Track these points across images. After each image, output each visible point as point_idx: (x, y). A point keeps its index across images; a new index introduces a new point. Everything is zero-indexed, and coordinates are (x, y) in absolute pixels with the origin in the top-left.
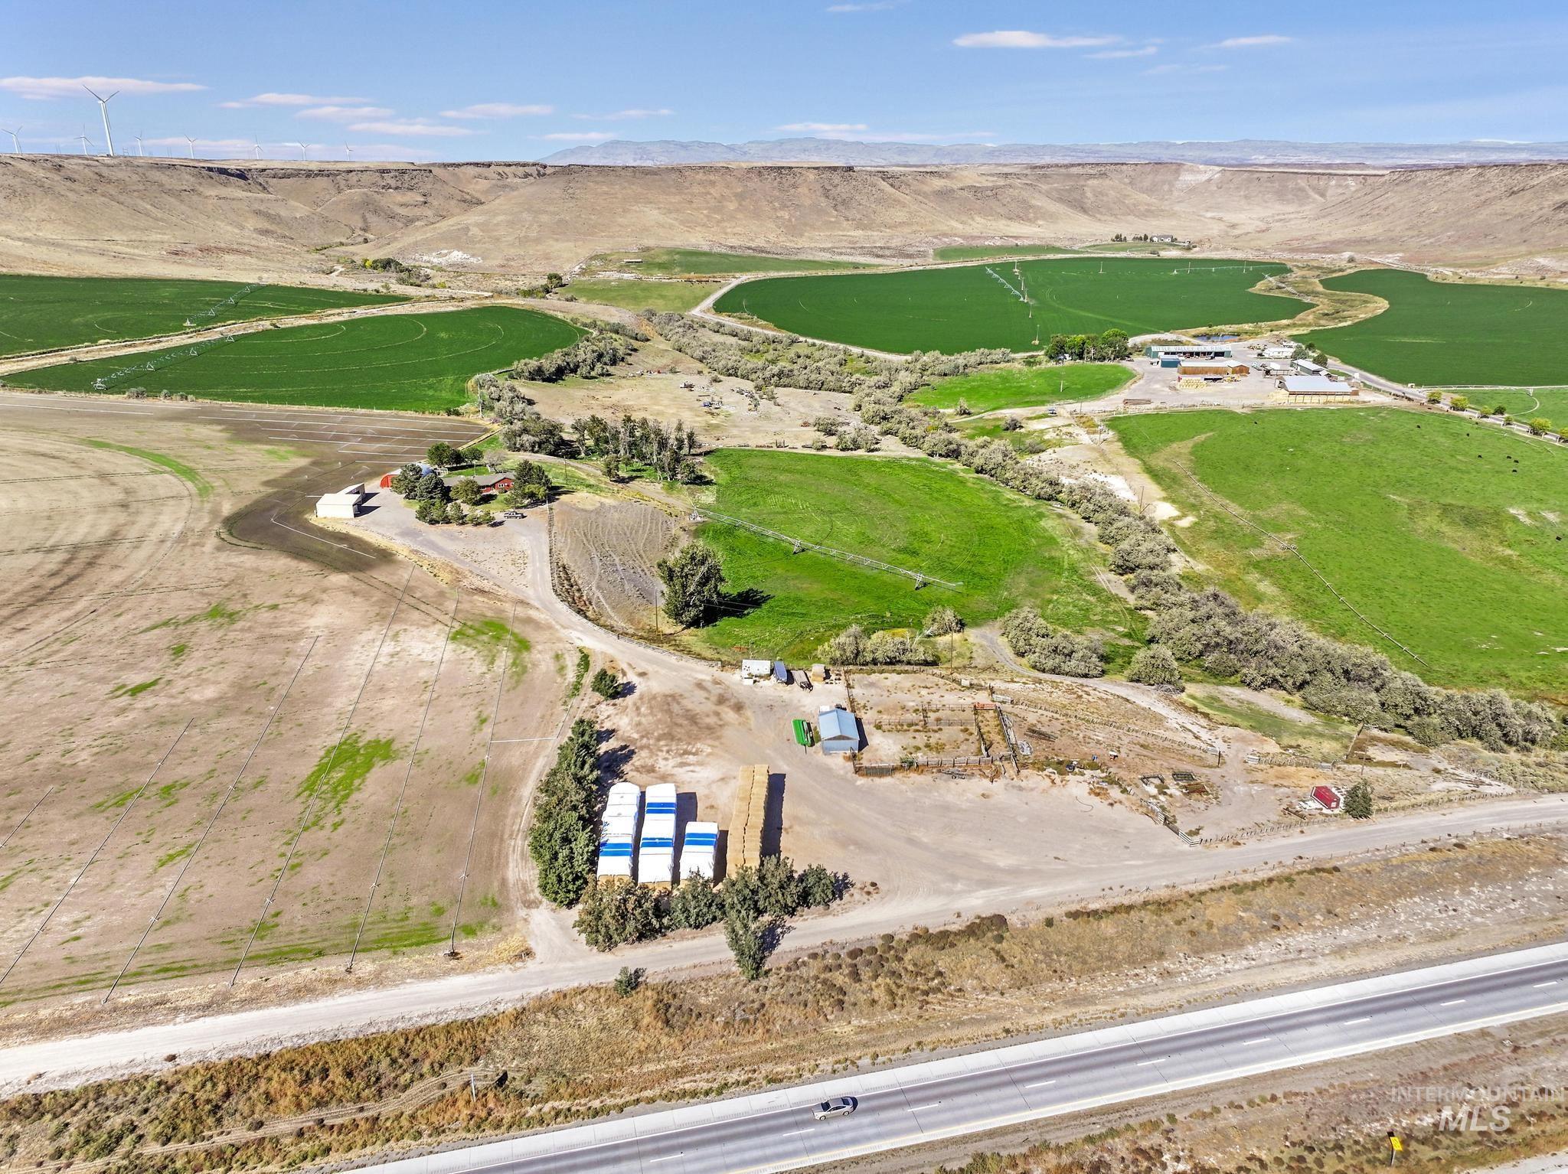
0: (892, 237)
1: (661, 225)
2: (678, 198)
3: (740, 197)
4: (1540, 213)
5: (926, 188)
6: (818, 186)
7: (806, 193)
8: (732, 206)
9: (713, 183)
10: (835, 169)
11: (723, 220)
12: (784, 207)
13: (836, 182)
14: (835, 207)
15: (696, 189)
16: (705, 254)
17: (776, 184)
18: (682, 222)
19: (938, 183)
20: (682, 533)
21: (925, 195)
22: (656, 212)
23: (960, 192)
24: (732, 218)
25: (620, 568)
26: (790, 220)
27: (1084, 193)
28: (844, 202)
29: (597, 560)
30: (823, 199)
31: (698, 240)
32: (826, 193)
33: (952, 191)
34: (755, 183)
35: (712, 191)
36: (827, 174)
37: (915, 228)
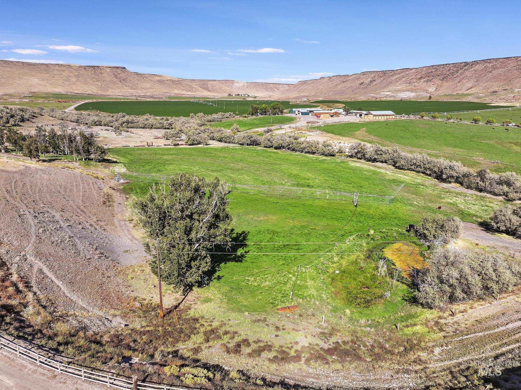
0: (146, 93)
1: (39, 84)
2: (47, 75)
3: (78, 76)
4: (356, 86)
5: (153, 79)
6: (111, 74)
7: (107, 76)
8: (74, 80)
9: (63, 71)
10: (118, 68)
11: (70, 84)
12: (98, 81)
13: (119, 72)
14: (120, 81)
15: (55, 72)
16: (65, 95)
17: (93, 72)
18: (50, 84)
19: (158, 78)
20: (113, 191)
21: (154, 82)
22: (36, 80)
23: (167, 81)
24: (74, 84)
25: (64, 225)
26: (101, 86)
27: (208, 86)
28: (124, 80)
29: (30, 218)
30: (114, 78)
31: (59, 90)
32: (116, 76)
33: (163, 81)
34: (83, 72)
35: (63, 73)
36: (115, 69)
37: (155, 90)
